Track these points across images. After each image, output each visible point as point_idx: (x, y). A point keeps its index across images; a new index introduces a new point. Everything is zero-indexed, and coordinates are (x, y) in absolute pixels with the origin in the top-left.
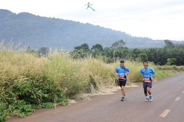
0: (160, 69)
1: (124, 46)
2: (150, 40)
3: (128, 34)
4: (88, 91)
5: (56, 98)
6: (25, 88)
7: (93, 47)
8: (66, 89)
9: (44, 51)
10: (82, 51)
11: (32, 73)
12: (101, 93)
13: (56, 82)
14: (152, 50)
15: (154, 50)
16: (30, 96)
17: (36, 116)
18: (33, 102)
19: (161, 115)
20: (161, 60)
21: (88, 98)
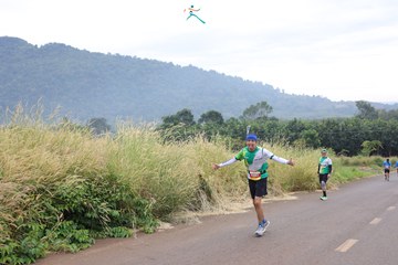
0: (347, 164)
1: (270, 115)
2: (325, 101)
3: (278, 90)
4: (196, 207)
5: (135, 219)
6: (75, 197)
7: (203, 116)
8: (155, 201)
12: (221, 211)
13: (134, 188)
14: (329, 123)
15: (334, 123)
16: (83, 213)
20: (348, 144)
21: (197, 219)
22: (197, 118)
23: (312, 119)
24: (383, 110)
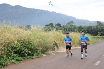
0: (94, 38)
1: (74, 25)
2: (88, 21)
3: (76, 18)
4: (54, 50)
5: (35, 53)
6: (18, 47)
7: (56, 25)
8: (41, 48)
9: (28, 27)
10: (50, 27)
11: (22, 39)
12: (60, 51)
13: (35, 45)
14: (89, 27)
15: (91, 27)
16: (20, 52)
17: (24, 63)
18: (23, 56)
19: (95, 64)
20: (94, 32)
21: (53, 54)
22: (54, 25)
23: (85, 26)
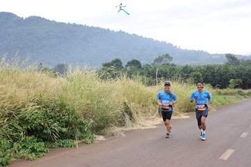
0: (220, 94)
1: (171, 63)
2: (206, 54)
3: (176, 46)
4: (122, 124)
5: (78, 133)
6: (35, 119)
7: (129, 63)
8: (92, 121)
9: (61, 69)
10: (113, 68)
11: (45, 98)
12: (139, 127)
13: (78, 112)
14: (208, 68)
15: (211, 68)
16: (42, 130)
17: (51, 157)
18: (47, 139)
19: (221, 158)
20: (220, 81)
21: (122, 133)
22: (124, 64)
23: (197, 65)
24: (243, 60)
